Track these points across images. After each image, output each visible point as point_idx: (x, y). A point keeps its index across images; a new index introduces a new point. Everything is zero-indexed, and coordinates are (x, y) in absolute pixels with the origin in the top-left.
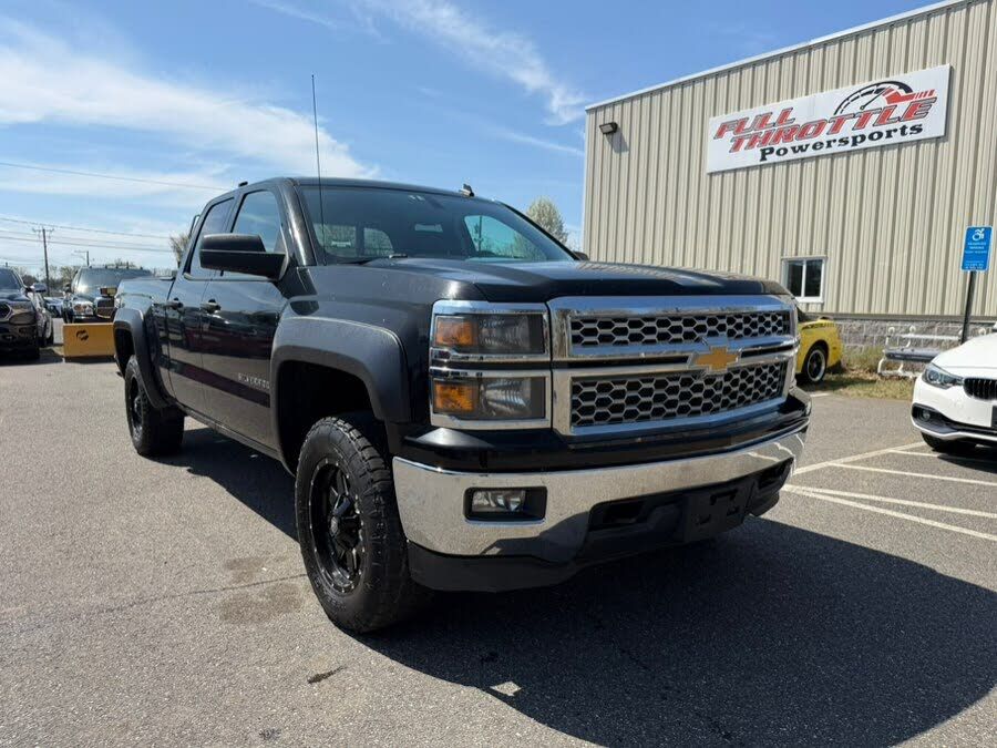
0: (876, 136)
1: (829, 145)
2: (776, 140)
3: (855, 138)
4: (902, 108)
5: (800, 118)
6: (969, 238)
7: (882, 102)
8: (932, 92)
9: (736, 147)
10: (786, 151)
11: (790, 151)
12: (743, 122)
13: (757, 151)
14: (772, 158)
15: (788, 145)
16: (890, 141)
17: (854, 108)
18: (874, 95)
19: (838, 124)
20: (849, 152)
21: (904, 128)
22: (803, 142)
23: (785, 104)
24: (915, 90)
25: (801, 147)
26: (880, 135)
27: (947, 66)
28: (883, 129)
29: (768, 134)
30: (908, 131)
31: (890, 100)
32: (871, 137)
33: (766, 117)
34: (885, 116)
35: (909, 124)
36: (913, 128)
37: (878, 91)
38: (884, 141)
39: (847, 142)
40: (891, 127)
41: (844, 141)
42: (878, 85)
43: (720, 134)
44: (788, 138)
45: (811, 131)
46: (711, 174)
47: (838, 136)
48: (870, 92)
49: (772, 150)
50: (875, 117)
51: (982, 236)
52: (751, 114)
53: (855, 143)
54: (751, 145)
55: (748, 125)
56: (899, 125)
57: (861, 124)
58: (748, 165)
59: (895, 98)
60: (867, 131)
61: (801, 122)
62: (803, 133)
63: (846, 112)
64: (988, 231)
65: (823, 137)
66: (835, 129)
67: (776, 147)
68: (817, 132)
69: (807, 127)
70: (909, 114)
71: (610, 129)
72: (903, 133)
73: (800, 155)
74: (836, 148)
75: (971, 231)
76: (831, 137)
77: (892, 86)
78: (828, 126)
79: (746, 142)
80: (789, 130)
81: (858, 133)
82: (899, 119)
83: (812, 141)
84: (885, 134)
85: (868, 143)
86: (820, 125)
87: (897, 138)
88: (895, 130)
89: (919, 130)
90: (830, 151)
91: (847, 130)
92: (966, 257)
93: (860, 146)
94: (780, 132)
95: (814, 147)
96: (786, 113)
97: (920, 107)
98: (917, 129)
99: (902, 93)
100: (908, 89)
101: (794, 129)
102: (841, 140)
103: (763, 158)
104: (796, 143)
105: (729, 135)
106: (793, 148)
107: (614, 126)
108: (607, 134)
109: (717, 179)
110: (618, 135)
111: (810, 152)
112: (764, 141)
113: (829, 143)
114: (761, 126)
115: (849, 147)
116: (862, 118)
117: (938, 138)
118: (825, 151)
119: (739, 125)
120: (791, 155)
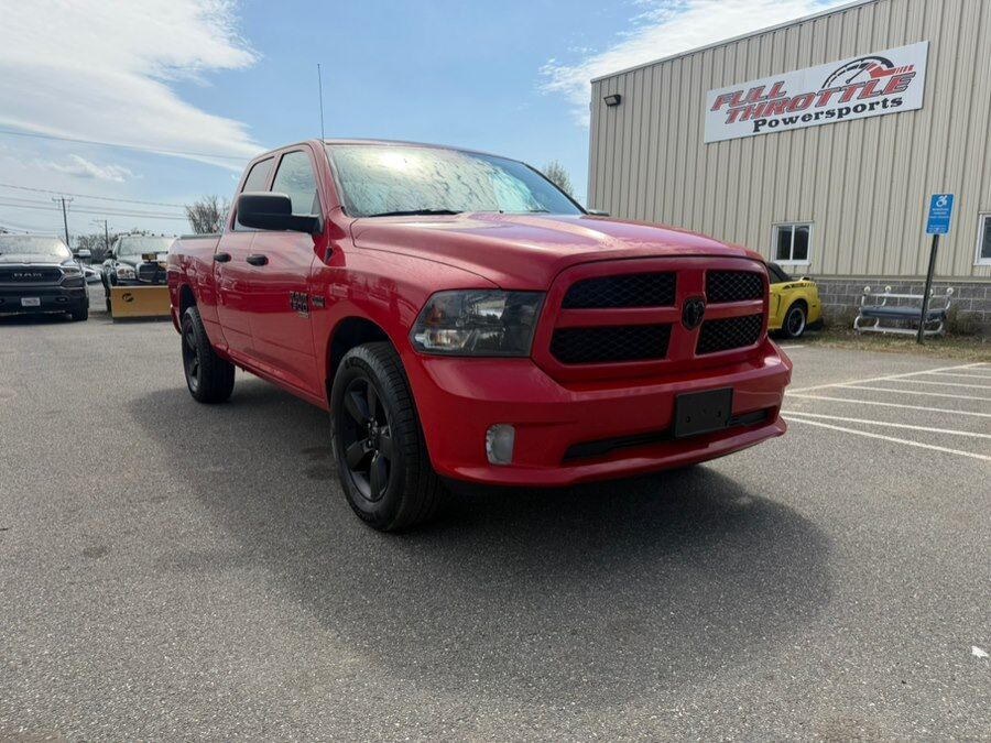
0: (860, 108)
1: (817, 118)
2: (768, 113)
3: (840, 110)
4: (884, 81)
5: (791, 91)
6: (933, 205)
7: (866, 76)
8: (912, 66)
9: (731, 119)
10: (777, 122)
11: (781, 122)
12: (739, 94)
13: (750, 124)
14: (764, 129)
15: (780, 117)
16: (872, 113)
17: (840, 82)
18: (858, 70)
19: (825, 96)
20: (835, 123)
21: (885, 101)
23: (778, 78)
24: (896, 66)
25: (791, 119)
26: (864, 107)
27: (926, 42)
28: (867, 102)
29: (761, 107)
30: (889, 103)
31: (873, 74)
32: (855, 110)
34: (868, 89)
35: (891, 97)
36: (893, 101)
37: (863, 66)
38: (867, 113)
39: (833, 114)
40: (874, 100)
41: (829, 113)
42: (862, 60)
43: (716, 107)
44: (780, 111)
45: (800, 104)
46: (709, 143)
47: (825, 109)
49: (764, 122)
50: (859, 91)
51: (945, 202)
52: (746, 87)
53: (840, 116)
54: (745, 117)
55: (742, 98)
56: (880, 98)
57: (846, 98)
58: (742, 135)
59: (877, 73)
60: (852, 104)
61: (791, 95)
62: (793, 105)
63: (833, 86)
64: (950, 198)
65: (812, 110)
66: (823, 102)
67: (769, 119)
68: (806, 105)
69: (797, 99)
70: (890, 88)
71: (614, 101)
72: (885, 106)
73: (790, 126)
75: (935, 198)
76: (819, 110)
78: (817, 99)
79: (741, 114)
80: (781, 102)
81: (844, 105)
82: (881, 93)
83: (801, 113)
84: (868, 107)
85: (852, 115)
86: (809, 98)
87: (879, 110)
88: (878, 103)
89: (899, 103)
90: (818, 122)
91: (834, 103)
92: (931, 222)
93: (845, 118)
94: (772, 104)
95: (804, 119)
96: (778, 86)
97: (901, 81)
98: (898, 102)
99: (884, 67)
100: (889, 64)
101: (786, 101)
102: (828, 113)
103: (756, 130)
104: (787, 115)
105: (725, 107)
106: (784, 120)
107: (618, 98)
108: (611, 105)
109: (713, 148)
110: (620, 107)
111: (799, 123)
112: (757, 114)
113: (817, 115)
114: (755, 99)
115: (835, 119)
116: (848, 92)
117: (916, 110)
118: (813, 122)
119: (734, 98)
120: (781, 127)
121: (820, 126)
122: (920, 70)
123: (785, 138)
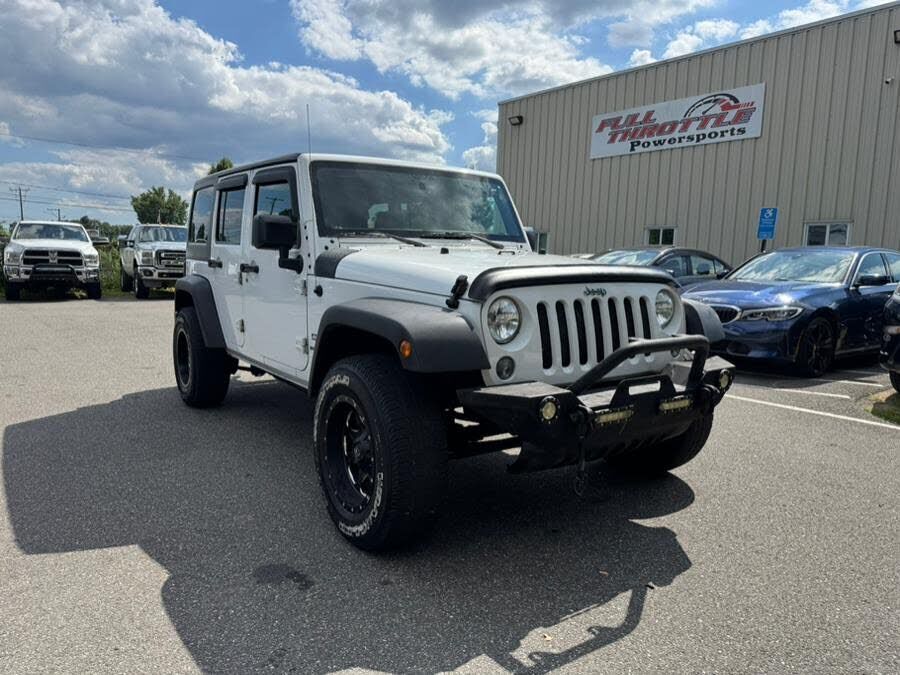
0: (713, 135)
1: (680, 141)
2: (642, 136)
3: (698, 136)
4: (732, 114)
5: (660, 118)
6: (762, 217)
7: (717, 109)
8: (753, 103)
9: (612, 140)
10: (649, 144)
11: (652, 144)
12: (618, 120)
13: (627, 144)
14: (639, 149)
15: (651, 140)
16: (723, 139)
17: (698, 113)
18: (712, 104)
19: (686, 124)
20: (694, 146)
21: (733, 130)
22: (662, 138)
23: (649, 108)
24: (742, 101)
25: (660, 142)
26: (716, 134)
27: (764, 84)
28: (718, 130)
29: (636, 130)
30: (735, 132)
31: (724, 108)
32: (710, 135)
33: (635, 116)
34: (719, 120)
35: (737, 127)
36: (739, 130)
37: (715, 101)
38: (718, 139)
39: (693, 139)
40: (724, 128)
41: (690, 138)
42: (715, 96)
43: (600, 129)
44: (651, 134)
45: (667, 129)
46: (594, 160)
47: (686, 134)
48: (709, 102)
49: (639, 143)
50: (712, 121)
51: (771, 214)
52: (624, 114)
53: (698, 140)
54: (623, 139)
55: (622, 122)
56: (729, 128)
57: (702, 126)
58: (620, 154)
59: (727, 107)
60: (707, 131)
61: (660, 121)
62: (661, 130)
63: (692, 115)
64: (775, 211)
65: (676, 134)
66: (685, 128)
67: (642, 141)
68: (672, 129)
69: (664, 126)
70: (736, 120)
71: (517, 121)
72: (732, 134)
73: (660, 147)
74: (685, 143)
75: (764, 211)
76: (682, 135)
77: (726, 98)
78: (680, 126)
79: (620, 136)
80: (651, 127)
81: (700, 132)
82: (730, 123)
83: (668, 137)
84: (720, 134)
85: (707, 140)
86: (674, 125)
87: (728, 136)
88: (727, 131)
89: (743, 132)
90: (681, 145)
91: (693, 130)
92: (760, 230)
93: (702, 142)
94: (645, 129)
95: (669, 142)
96: (650, 114)
97: (744, 115)
98: (741, 131)
99: (732, 103)
100: (736, 101)
101: (656, 126)
102: (689, 138)
103: (632, 149)
104: (656, 138)
105: (608, 130)
106: (654, 142)
107: (520, 118)
108: (514, 125)
109: (598, 164)
110: (523, 126)
111: (666, 145)
112: (633, 136)
113: (680, 139)
114: (631, 124)
115: (694, 143)
116: (704, 121)
117: (756, 138)
118: (677, 145)
119: (615, 123)
120: (652, 147)
121: (683, 148)
122: (759, 105)
123: (655, 157)
